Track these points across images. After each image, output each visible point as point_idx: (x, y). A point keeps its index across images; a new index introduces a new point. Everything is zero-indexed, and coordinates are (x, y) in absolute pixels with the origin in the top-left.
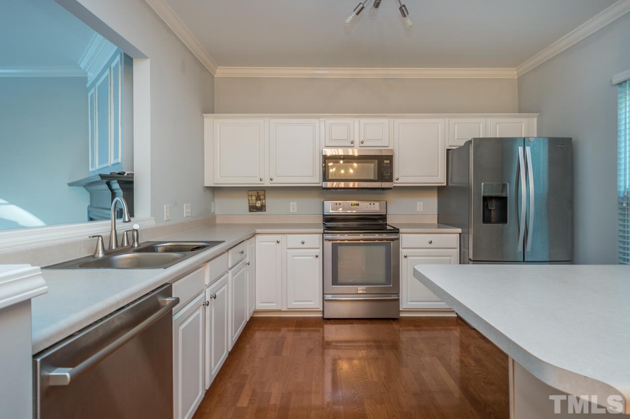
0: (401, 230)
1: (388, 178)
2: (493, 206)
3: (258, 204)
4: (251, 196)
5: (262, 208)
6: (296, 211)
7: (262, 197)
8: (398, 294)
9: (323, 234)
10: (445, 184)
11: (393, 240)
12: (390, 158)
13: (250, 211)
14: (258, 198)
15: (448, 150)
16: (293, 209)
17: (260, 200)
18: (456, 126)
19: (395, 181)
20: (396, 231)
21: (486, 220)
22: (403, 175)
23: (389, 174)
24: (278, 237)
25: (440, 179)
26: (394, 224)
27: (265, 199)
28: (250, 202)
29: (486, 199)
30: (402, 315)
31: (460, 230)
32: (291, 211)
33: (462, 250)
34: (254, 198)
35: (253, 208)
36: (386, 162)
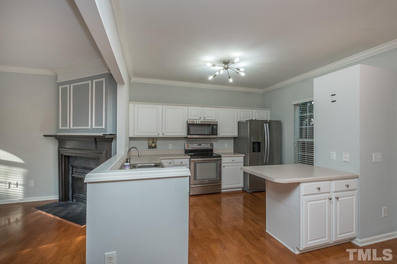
0: (222, 156)
1: (215, 134)
2: (256, 146)
3: (153, 145)
4: (150, 141)
5: (155, 147)
6: (171, 148)
7: (155, 142)
8: (221, 182)
9: (190, 158)
10: (237, 136)
11: (219, 160)
12: (216, 125)
13: (149, 148)
14: (153, 142)
15: (238, 122)
16: (170, 147)
17: (154, 143)
18: (242, 113)
19: (218, 135)
20: (220, 156)
21: (254, 151)
22: (221, 132)
23: (216, 132)
24: (170, 161)
25: (235, 134)
26: (218, 153)
27: (156, 142)
28: (149, 144)
29: (254, 143)
30: (222, 191)
31: (244, 155)
32: (169, 148)
33: (245, 163)
34: (151, 142)
35: (150, 147)
36: (215, 127)
